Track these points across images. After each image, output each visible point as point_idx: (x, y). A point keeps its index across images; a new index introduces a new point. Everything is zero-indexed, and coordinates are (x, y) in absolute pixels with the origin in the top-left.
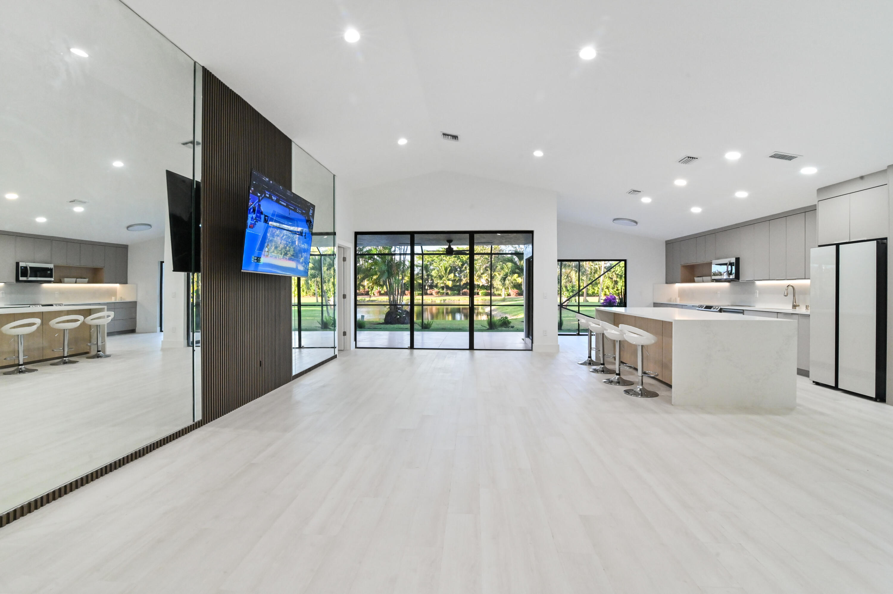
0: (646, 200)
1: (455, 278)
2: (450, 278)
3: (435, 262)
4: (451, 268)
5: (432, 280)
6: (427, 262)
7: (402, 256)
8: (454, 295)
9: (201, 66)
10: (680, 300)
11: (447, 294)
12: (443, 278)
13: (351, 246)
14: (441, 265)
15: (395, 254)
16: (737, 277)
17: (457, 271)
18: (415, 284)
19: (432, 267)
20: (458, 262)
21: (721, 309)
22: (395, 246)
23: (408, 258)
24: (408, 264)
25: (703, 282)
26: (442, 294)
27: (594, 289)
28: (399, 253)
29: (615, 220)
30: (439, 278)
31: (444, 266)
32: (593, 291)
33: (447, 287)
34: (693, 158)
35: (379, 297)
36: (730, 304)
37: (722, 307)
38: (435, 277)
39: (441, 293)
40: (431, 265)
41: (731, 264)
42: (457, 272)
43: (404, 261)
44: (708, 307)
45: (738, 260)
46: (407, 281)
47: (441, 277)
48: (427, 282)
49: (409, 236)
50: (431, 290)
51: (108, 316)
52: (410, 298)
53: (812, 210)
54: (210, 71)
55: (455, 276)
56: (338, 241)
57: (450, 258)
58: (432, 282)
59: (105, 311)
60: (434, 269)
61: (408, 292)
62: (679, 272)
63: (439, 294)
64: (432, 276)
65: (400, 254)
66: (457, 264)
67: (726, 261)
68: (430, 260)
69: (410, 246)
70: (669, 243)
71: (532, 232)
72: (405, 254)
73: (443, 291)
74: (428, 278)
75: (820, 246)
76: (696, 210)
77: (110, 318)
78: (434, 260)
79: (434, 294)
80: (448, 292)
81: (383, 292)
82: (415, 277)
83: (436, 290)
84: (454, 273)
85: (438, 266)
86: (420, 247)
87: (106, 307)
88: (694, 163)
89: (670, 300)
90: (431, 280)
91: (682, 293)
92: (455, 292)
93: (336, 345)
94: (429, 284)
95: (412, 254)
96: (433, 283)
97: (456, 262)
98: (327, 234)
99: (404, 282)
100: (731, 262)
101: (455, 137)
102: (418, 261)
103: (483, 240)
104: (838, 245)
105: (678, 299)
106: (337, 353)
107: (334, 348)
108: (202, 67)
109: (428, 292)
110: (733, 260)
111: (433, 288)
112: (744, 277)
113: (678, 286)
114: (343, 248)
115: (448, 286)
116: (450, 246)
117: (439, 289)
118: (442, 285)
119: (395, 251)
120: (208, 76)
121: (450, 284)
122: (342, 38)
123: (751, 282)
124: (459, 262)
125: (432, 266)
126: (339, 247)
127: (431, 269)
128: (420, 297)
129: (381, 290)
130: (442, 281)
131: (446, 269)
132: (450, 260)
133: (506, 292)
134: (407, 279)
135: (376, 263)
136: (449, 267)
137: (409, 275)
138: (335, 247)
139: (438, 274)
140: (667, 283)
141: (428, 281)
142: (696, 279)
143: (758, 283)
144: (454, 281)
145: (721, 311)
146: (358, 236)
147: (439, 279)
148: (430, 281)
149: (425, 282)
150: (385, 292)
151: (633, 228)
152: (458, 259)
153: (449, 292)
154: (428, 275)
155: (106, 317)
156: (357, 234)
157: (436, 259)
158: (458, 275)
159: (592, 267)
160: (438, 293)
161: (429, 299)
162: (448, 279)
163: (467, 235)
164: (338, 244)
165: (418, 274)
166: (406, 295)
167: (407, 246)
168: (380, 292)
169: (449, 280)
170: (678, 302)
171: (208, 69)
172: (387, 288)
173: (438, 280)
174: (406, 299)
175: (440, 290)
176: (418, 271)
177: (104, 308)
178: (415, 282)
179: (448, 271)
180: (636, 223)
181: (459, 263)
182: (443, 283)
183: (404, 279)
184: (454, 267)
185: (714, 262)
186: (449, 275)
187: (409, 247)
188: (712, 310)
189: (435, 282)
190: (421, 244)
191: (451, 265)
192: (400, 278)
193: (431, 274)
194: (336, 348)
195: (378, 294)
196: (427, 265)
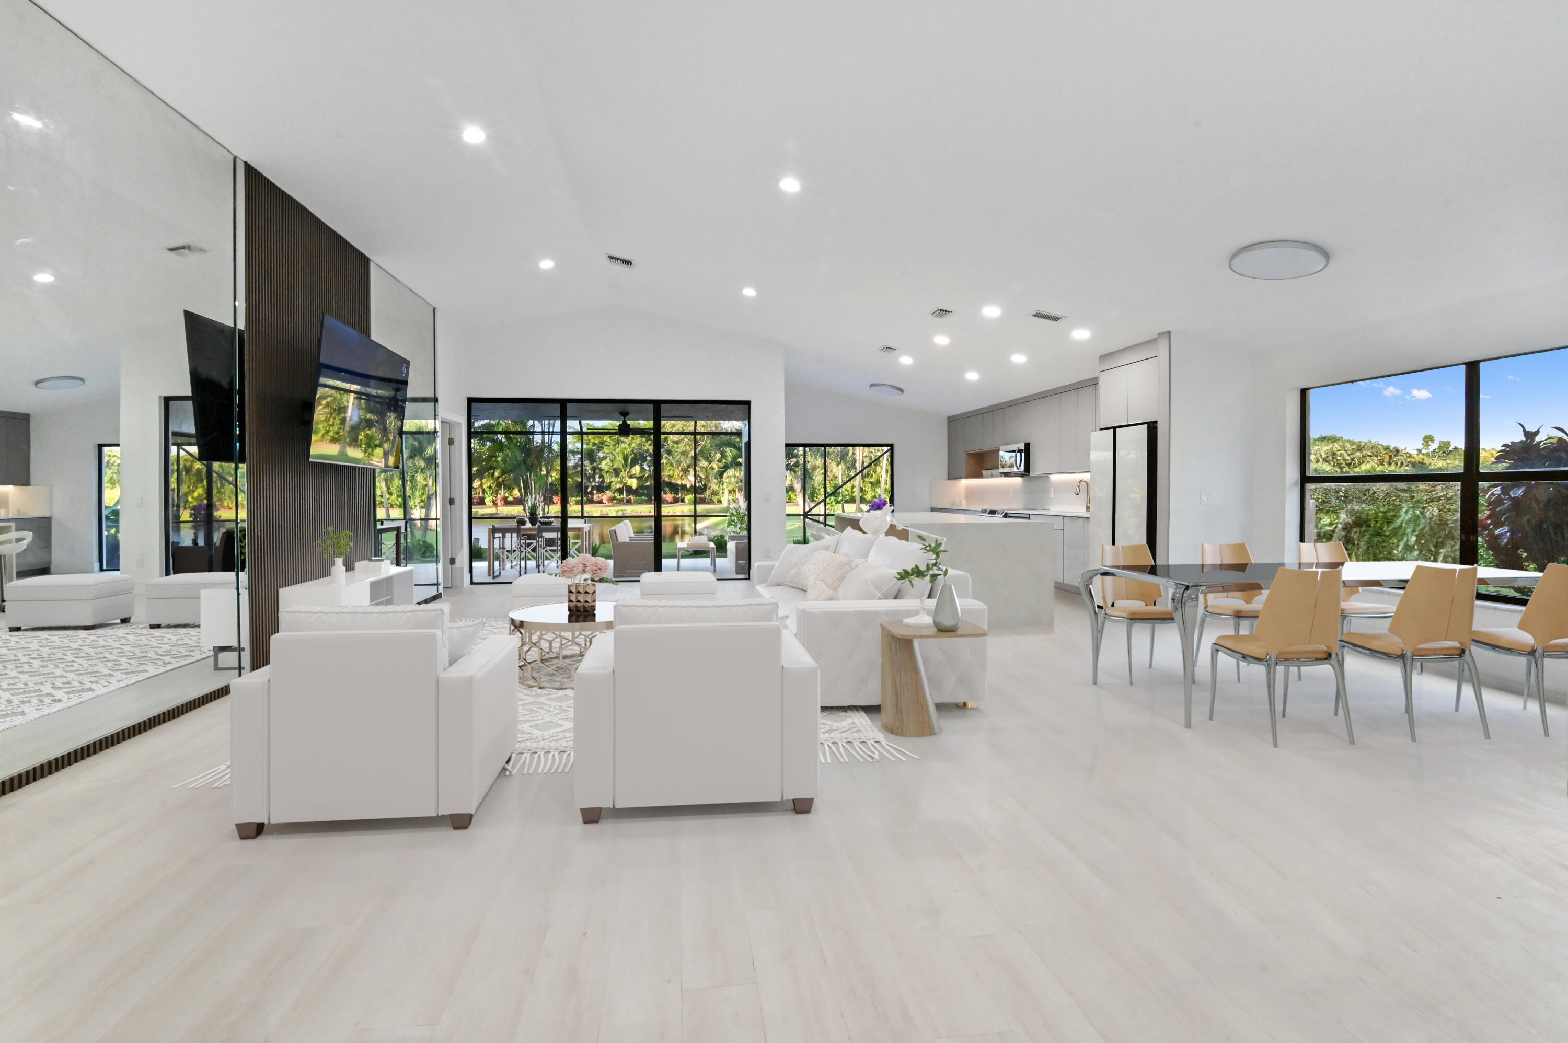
0: (906, 360)
1: (643, 474)
2: (634, 473)
3: (607, 445)
4: (635, 455)
5: (601, 476)
6: (593, 446)
7: (546, 437)
8: (641, 503)
9: (242, 160)
10: (967, 504)
11: (629, 502)
12: (621, 473)
13: (463, 421)
14: (618, 450)
15: (533, 433)
16: (1027, 469)
17: (646, 460)
18: (568, 484)
19: (601, 455)
20: (647, 446)
21: (1006, 514)
22: (534, 419)
23: (557, 438)
24: (556, 448)
25: (992, 476)
26: (620, 502)
27: (874, 491)
28: (540, 430)
29: (872, 385)
30: (614, 472)
31: (623, 453)
32: (873, 494)
33: (629, 490)
34: (946, 311)
35: (504, 508)
36: (1022, 508)
37: (1008, 511)
38: (607, 472)
39: (617, 499)
40: (599, 451)
41: (1020, 451)
42: (646, 463)
43: (550, 445)
44: (993, 512)
45: (1027, 446)
46: (556, 479)
47: (617, 472)
48: (592, 480)
49: (558, 406)
50: (600, 495)
51: (18, 540)
52: (560, 510)
53: (1093, 383)
54: (256, 167)
55: (642, 469)
56: (441, 413)
57: (633, 439)
58: (601, 480)
59: (11, 532)
60: (605, 458)
61: (556, 499)
62: (963, 462)
63: (615, 501)
64: (601, 470)
65: (543, 433)
66: (646, 448)
67: (1015, 447)
68: (597, 442)
69: (561, 420)
70: (952, 421)
71: (748, 403)
72: (553, 433)
73: (622, 496)
74: (595, 474)
75: (1102, 429)
76: (972, 376)
77: (25, 543)
78: (606, 441)
79: (605, 501)
80: (630, 499)
81: (510, 499)
82: (570, 472)
83: (609, 494)
84: (641, 465)
85: (612, 453)
86: (578, 422)
87: (13, 524)
88: (949, 316)
89: (953, 504)
90: (600, 478)
91: (970, 494)
92: (643, 497)
93: (441, 581)
94: (597, 484)
95: (563, 433)
96: (603, 481)
97: (644, 446)
98: (424, 400)
99: (550, 480)
100: (1020, 449)
101: (628, 263)
102: (573, 443)
103: (677, 413)
104: (1115, 428)
105: (964, 502)
106: (441, 590)
107: (437, 584)
108: (243, 164)
109: (596, 498)
110: (1022, 447)
111: (603, 492)
112: (1036, 469)
113: (964, 482)
114: (449, 424)
115: (631, 487)
116: (625, 422)
117: (614, 493)
118: (619, 486)
119: (533, 426)
120: (254, 177)
121: (633, 483)
122: (460, 138)
123: (1046, 477)
124: (649, 445)
125: (601, 452)
126: (443, 422)
127: (599, 457)
128: (579, 507)
129: (506, 495)
130: (619, 479)
131: (625, 458)
132: (634, 441)
133: (731, 498)
134: (555, 475)
135: (499, 446)
136: (631, 455)
137: (559, 468)
138: (437, 421)
139: (613, 466)
140: (949, 479)
141: (594, 479)
142: (984, 472)
143: (1054, 478)
144: (639, 479)
145: (1006, 515)
146: (474, 405)
147: (613, 475)
148: (597, 479)
149: (588, 479)
150: (514, 498)
151: (897, 398)
152: (647, 441)
153: (632, 497)
154: (594, 469)
155: (14, 541)
156: (471, 401)
157: (608, 440)
158: (647, 468)
159: (872, 455)
160: (612, 499)
161: (597, 511)
162: (629, 474)
163: (651, 406)
164: (442, 418)
165: (575, 467)
166: (554, 503)
167: (555, 420)
168: (505, 499)
169: (631, 477)
170: (964, 507)
171: (253, 165)
172: (520, 490)
173: (612, 477)
174: (555, 509)
175: (616, 495)
176: (576, 461)
177: (10, 527)
178: (570, 480)
179: (629, 461)
180: (902, 391)
181: (650, 447)
182: (621, 482)
183: (551, 476)
184: (640, 454)
185: (1001, 448)
186: (631, 468)
187: (558, 423)
188: (996, 515)
189: (607, 481)
190: (579, 418)
191: (635, 451)
192: (544, 472)
193: (600, 466)
194: (439, 584)
195: (503, 502)
196: (592, 451)
